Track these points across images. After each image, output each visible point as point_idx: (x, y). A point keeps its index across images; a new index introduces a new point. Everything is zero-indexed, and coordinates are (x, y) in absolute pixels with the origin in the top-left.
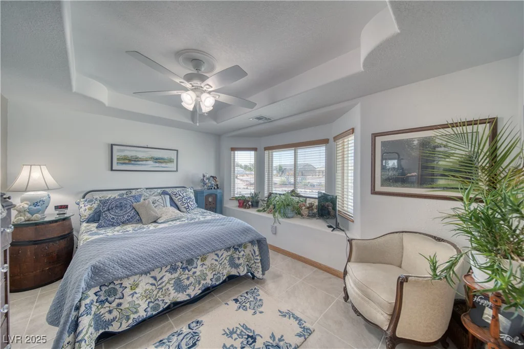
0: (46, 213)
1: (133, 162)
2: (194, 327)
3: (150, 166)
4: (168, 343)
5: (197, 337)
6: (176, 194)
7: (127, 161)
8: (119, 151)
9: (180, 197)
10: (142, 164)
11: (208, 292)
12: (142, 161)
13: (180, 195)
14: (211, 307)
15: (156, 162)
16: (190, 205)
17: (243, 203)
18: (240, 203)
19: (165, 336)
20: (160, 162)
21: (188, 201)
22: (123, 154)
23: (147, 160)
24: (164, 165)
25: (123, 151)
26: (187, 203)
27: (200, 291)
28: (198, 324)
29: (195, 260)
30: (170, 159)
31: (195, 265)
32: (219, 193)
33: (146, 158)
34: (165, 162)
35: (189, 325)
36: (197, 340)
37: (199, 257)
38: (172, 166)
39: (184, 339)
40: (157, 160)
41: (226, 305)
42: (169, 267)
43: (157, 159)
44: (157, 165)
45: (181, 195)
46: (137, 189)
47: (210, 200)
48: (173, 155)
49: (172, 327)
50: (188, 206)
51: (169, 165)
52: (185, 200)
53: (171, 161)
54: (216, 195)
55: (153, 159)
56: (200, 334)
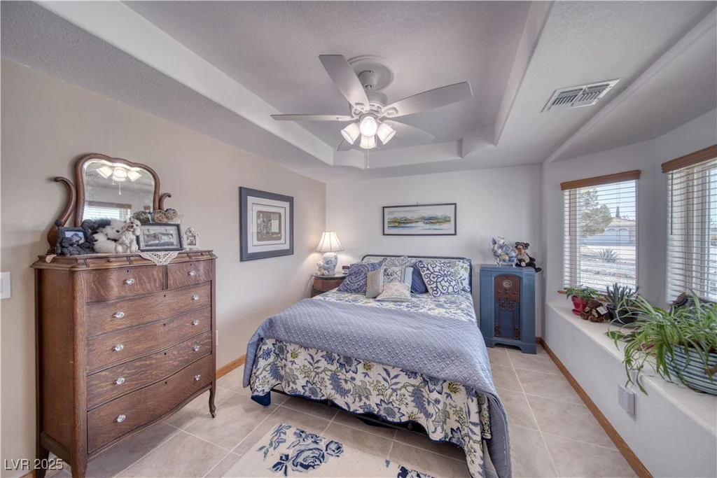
0: (335, 270)
1: (402, 225)
2: (330, 449)
3: (420, 228)
4: (301, 439)
5: (318, 462)
6: (424, 267)
7: (397, 224)
8: (390, 213)
9: (428, 272)
10: (411, 227)
11: (371, 420)
12: (411, 223)
13: (428, 269)
14: (371, 447)
15: (427, 223)
16: (439, 286)
17: (584, 307)
18: (576, 305)
19: (308, 431)
20: (433, 223)
21: (439, 280)
22: (392, 216)
23: (416, 222)
24: (437, 226)
25: (393, 212)
26: (436, 282)
27: (361, 411)
28: (336, 451)
29: (355, 363)
30: (445, 217)
31: (353, 368)
32: (527, 275)
33: (417, 219)
34: (438, 222)
35: (332, 442)
36: (313, 467)
37: (361, 361)
38: (448, 228)
39: (311, 452)
40: (430, 220)
41: (385, 464)
42: (324, 353)
43: (428, 219)
44: (428, 226)
45: (431, 269)
46: (399, 256)
47: (506, 284)
48: (449, 211)
49: (322, 429)
50: (437, 287)
51: (444, 226)
52: (434, 278)
53: (446, 220)
54: (520, 279)
55: (424, 219)
56: (323, 463)
